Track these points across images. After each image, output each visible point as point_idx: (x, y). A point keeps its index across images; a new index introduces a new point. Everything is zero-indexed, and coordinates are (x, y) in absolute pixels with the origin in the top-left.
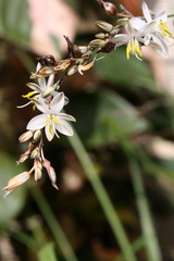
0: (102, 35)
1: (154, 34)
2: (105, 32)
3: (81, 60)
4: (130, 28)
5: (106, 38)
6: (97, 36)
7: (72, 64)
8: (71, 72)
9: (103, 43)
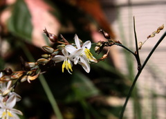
0: (46, 55)
1: (82, 56)
2: (48, 53)
3: (30, 72)
4: (65, 51)
5: (48, 57)
6: (43, 56)
7: (24, 74)
8: (23, 80)
9: (46, 61)
